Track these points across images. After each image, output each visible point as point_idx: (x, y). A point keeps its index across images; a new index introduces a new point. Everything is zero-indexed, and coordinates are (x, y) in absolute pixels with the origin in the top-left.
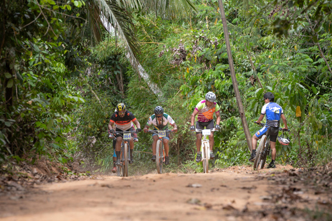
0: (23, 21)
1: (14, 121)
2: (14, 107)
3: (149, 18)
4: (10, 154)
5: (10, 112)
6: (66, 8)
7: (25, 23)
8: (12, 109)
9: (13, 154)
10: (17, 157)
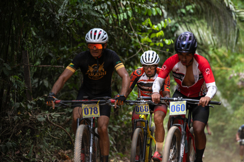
0: (128, 54)
1: (119, 127)
2: (120, 117)
3: (222, 51)
4: (116, 152)
5: (117, 120)
6: (159, 45)
7: (129, 56)
9: (118, 151)
10: (121, 154)
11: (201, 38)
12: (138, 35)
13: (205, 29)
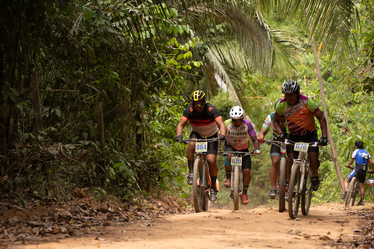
0: (151, 79)
1: (143, 161)
2: (143, 150)
3: (256, 77)
4: (139, 189)
5: (140, 155)
6: (187, 68)
7: (153, 80)
8: (141, 152)
9: (142, 189)
10: (145, 192)
11: (233, 62)
12: (163, 56)
13: (237, 51)
